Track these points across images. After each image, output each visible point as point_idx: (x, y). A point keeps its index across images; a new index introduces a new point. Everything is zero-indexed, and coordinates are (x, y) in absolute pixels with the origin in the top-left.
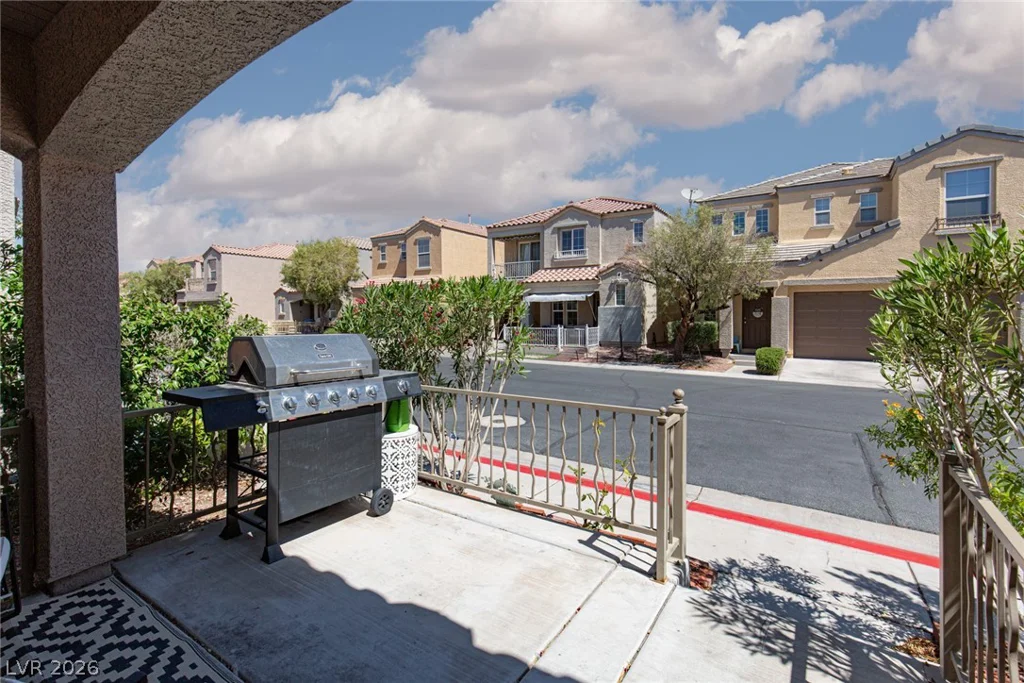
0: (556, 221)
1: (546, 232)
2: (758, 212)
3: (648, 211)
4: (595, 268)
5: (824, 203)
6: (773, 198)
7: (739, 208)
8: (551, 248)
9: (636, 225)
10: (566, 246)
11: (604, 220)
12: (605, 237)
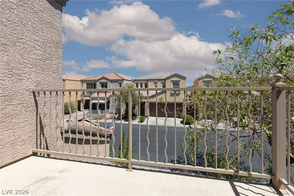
0: (100, 80)
1: (97, 82)
2: (145, 83)
3: (123, 80)
4: (110, 93)
5: (156, 83)
6: (148, 81)
7: (142, 82)
8: (99, 87)
9: (120, 83)
10: (102, 86)
11: (112, 81)
12: (112, 86)
